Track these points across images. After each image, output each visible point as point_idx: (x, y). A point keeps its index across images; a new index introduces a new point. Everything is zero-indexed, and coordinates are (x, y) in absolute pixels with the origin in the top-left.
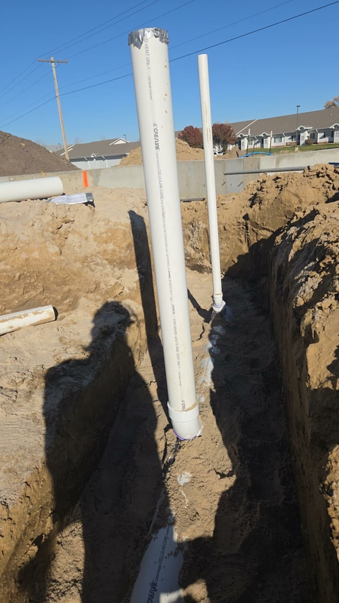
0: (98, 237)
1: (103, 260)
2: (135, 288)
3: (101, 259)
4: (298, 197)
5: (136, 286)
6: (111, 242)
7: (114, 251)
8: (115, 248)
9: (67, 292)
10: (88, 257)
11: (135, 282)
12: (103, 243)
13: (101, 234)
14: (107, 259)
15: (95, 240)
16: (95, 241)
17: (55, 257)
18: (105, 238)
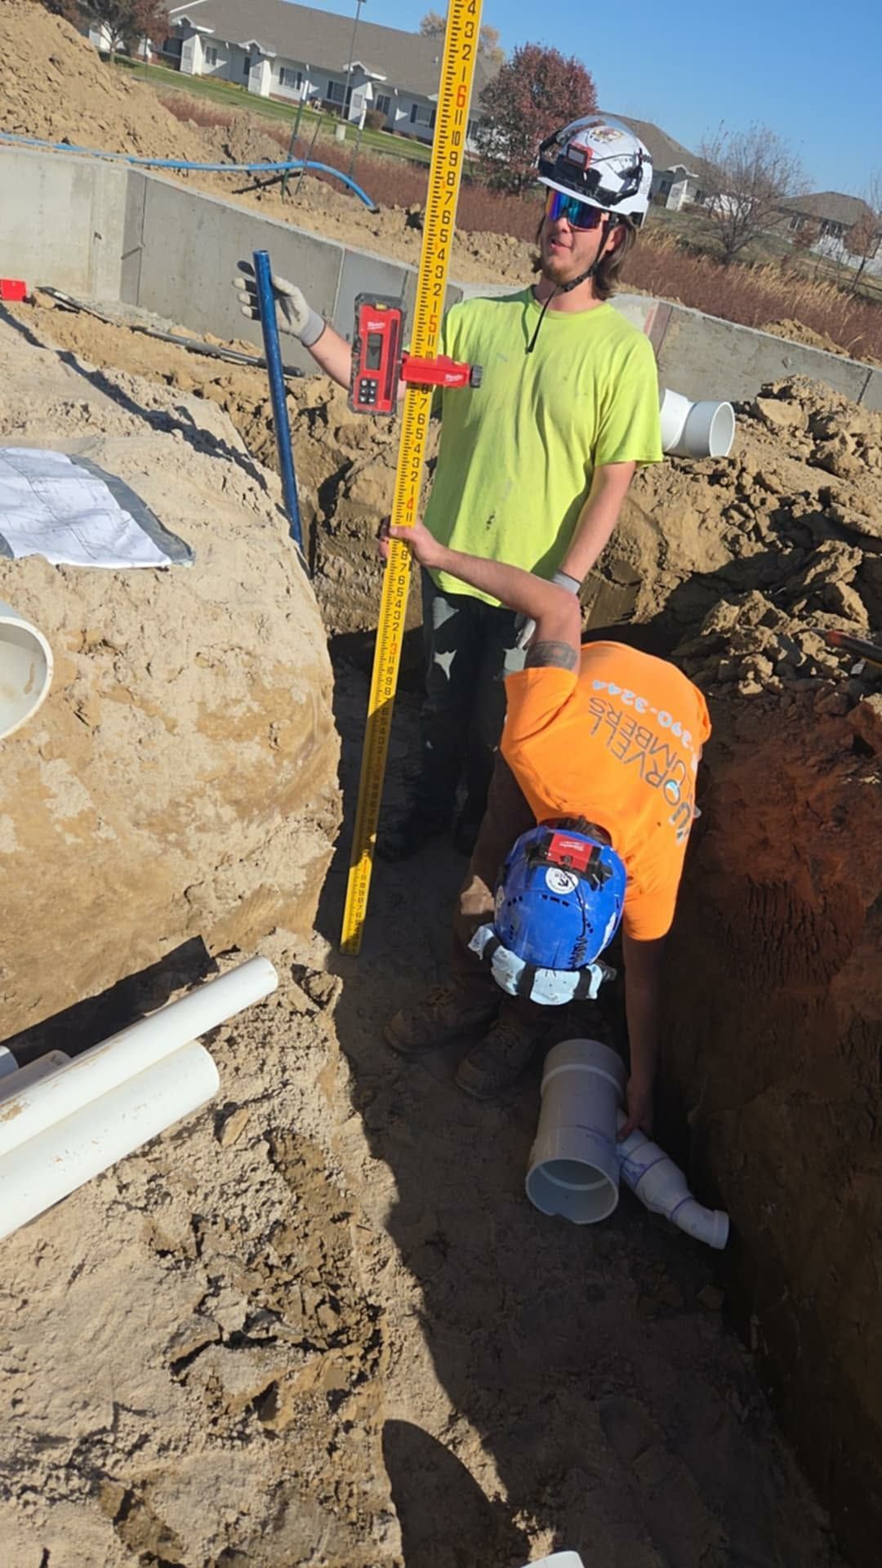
0: (214, 716)
1: (222, 806)
2: (302, 886)
3: (215, 803)
4: (660, 532)
5: (305, 879)
6: (255, 733)
7: (260, 767)
8: (263, 755)
9: (98, 957)
10: (178, 804)
11: (303, 867)
12: (227, 738)
13: (227, 705)
14: (236, 803)
15: (201, 729)
16: (199, 730)
17: (77, 836)
18: (236, 720)
